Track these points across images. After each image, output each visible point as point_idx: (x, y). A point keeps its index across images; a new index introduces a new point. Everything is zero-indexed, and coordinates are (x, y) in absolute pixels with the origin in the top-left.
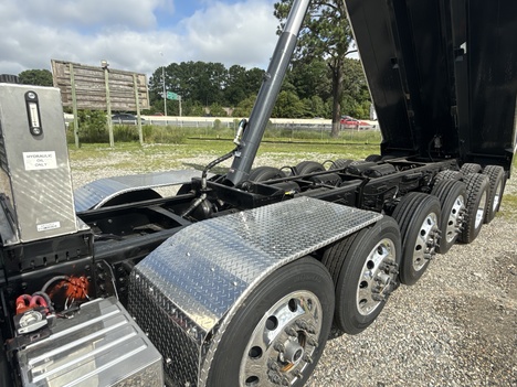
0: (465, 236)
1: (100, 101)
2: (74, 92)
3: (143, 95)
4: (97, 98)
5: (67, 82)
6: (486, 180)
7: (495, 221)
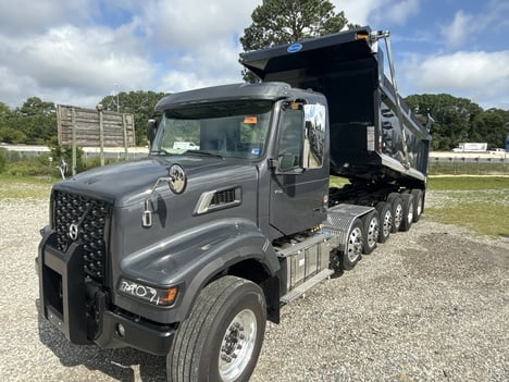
0: (404, 227)
1: (94, 139)
2: (74, 132)
3: (130, 133)
4: (92, 137)
5: (69, 123)
6: (411, 197)
7: (420, 221)
